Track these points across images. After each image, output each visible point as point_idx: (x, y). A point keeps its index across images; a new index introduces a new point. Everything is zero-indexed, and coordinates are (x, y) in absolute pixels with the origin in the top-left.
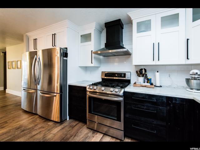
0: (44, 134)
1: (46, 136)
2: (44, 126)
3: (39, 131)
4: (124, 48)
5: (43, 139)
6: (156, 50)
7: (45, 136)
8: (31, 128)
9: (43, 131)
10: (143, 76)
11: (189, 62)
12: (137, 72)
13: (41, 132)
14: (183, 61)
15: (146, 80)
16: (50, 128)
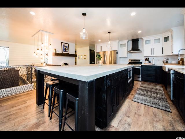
4: (140, 50)
6: (152, 50)
10: (148, 60)
11: (163, 55)
12: (145, 59)
14: (162, 55)
15: (149, 62)
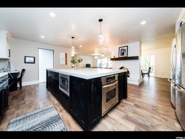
0: (161, 124)
1: (160, 126)
2: (169, 121)
3: (161, 119)
5: (155, 125)
7: (158, 126)
8: (159, 113)
9: (163, 122)
13: (160, 121)
16: (171, 127)
